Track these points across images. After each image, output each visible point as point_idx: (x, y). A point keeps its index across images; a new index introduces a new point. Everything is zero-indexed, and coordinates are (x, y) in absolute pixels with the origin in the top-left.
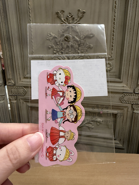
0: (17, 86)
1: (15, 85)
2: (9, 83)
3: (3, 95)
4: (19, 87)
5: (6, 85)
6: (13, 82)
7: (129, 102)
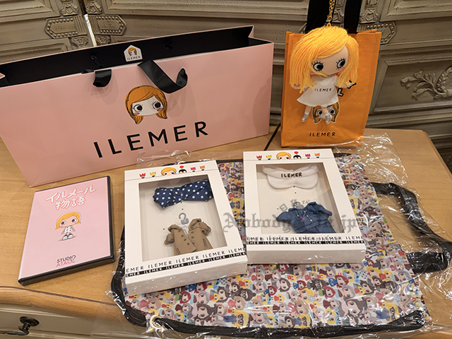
0: (108, 15)
1: (102, 12)
2: (91, 7)
3: (85, 33)
4: (111, 15)
5: (86, 13)
6: (99, 7)
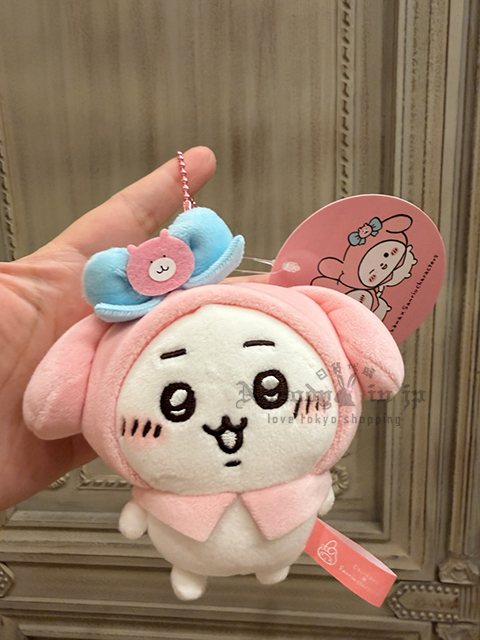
7: (422, 614)
